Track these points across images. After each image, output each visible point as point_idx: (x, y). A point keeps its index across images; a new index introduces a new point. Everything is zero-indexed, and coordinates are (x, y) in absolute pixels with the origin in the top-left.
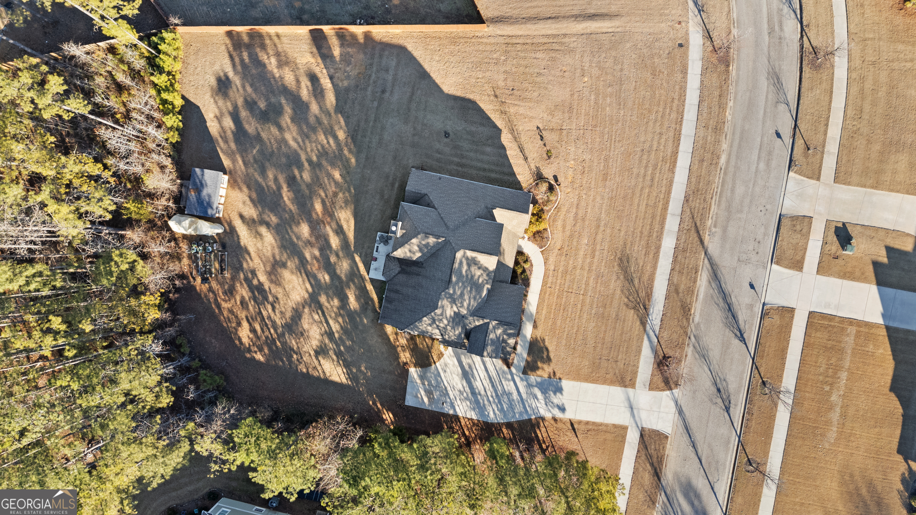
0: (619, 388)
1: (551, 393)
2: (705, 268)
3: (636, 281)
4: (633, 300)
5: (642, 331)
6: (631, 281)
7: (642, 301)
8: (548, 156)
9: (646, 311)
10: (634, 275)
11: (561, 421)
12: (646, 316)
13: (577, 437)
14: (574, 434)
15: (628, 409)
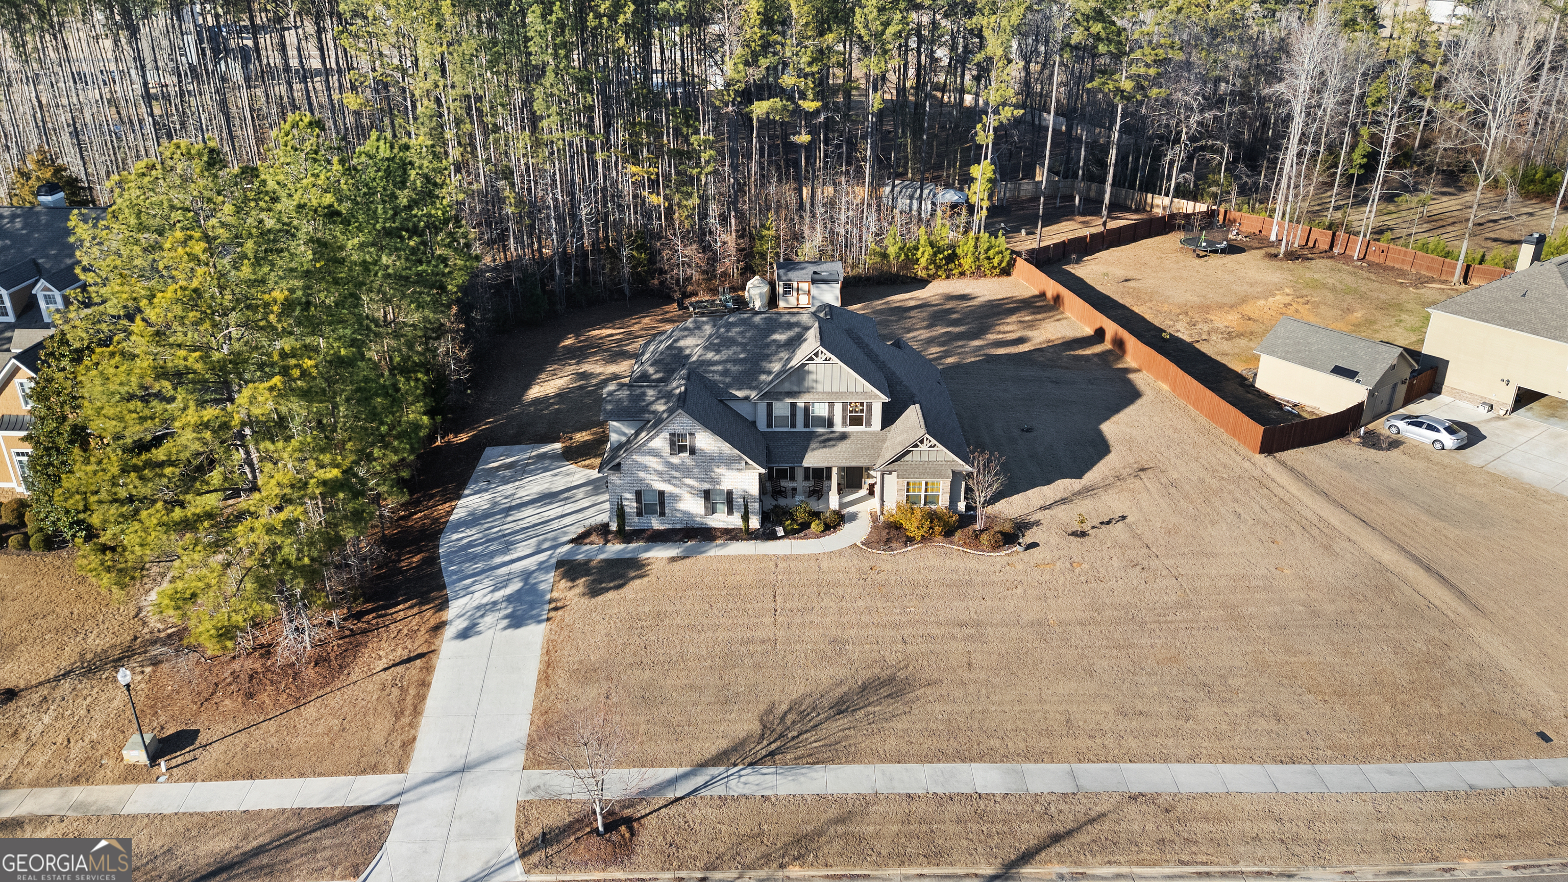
0: (526, 732)
1: (509, 610)
3: (844, 721)
4: (789, 720)
5: (698, 759)
6: (841, 707)
7: (792, 743)
8: (1074, 534)
9: (765, 756)
10: (860, 714)
11: (435, 636)
12: (749, 760)
13: (385, 669)
14: (398, 660)
15: (460, 763)
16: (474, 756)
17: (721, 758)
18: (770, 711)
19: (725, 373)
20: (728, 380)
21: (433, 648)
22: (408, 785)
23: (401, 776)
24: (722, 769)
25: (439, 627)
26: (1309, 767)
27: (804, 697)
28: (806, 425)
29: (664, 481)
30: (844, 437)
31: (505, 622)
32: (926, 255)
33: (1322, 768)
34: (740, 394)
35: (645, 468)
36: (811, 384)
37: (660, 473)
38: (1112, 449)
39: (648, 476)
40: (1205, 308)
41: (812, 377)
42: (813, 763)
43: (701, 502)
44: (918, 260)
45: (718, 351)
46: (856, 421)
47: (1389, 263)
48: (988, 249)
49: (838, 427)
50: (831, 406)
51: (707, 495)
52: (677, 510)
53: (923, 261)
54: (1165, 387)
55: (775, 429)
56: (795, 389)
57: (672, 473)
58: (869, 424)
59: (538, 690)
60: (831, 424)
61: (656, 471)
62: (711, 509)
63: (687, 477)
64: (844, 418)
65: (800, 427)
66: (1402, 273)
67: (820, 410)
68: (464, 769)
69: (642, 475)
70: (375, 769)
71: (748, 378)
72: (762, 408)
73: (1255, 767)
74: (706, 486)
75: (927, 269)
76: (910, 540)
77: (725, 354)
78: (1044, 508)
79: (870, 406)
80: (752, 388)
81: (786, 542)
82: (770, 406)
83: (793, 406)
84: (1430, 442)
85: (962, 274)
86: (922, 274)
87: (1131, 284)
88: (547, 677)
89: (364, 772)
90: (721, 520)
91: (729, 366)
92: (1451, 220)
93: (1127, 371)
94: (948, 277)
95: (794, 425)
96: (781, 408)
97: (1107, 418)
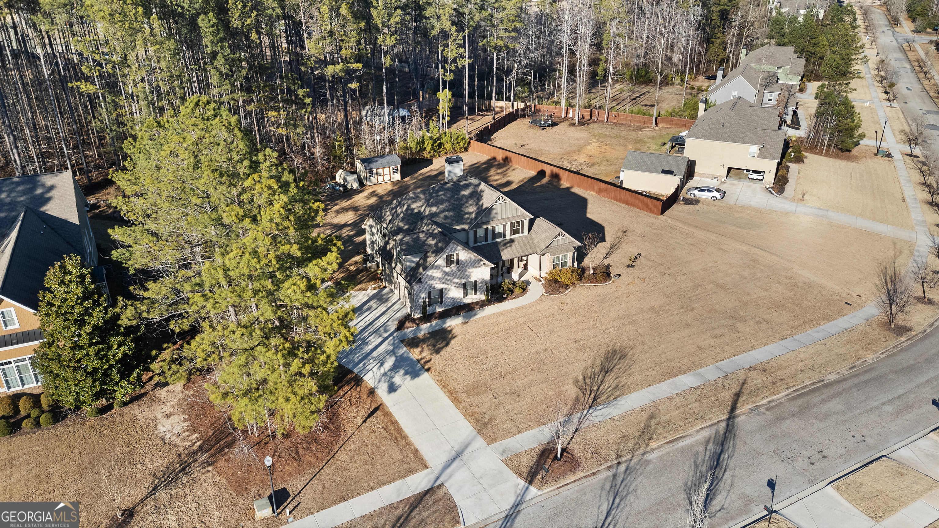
0: (471, 428)
2: (714, 427)
3: (611, 377)
4: (588, 381)
5: (565, 412)
6: (606, 371)
7: (599, 393)
8: (629, 266)
9: (593, 402)
10: (615, 370)
11: (374, 396)
12: (587, 406)
13: (364, 421)
14: (366, 415)
15: (453, 453)
16: (457, 447)
17: (574, 409)
18: (576, 381)
19: (446, 217)
20: (449, 221)
21: (379, 403)
22: (437, 472)
23: (429, 469)
24: (579, 414)
25: (372, 392)
26: (791, 338)
27: (586, 369)
28: (493, 239)
29: (443, 283)
30: (512, 241)
32: (429, 145)
33: (797, 337)
34: (458, 227)
35: (432, 278)
36: (495, 215)
37: (440, 279)
38: (603, 224)
39: (435, 282)
40: (569, 154)
42: (617, 397)
43: (461, 290)
44: (425, 148)
45: (436, 207)
46: (516, 232)
47: (620, 122)
49: (509, 237)
50: (505, 226)
51: (464, 286)
52: (448, 298)
53: (428, 148)
54: (594, 193)
55: (478, 244)
56: (488, 220)
57: (448, 277)
58: (522, 232)
59: (458, 407)
60: (505, 235)
61: (438, 278)
62: (465, 294)
63: (455, 278)
64: (511, 231)
65: (490, 241)
66: (629, 126)
67: (499, 229)
68: (458, 455)
69: (431, 282)
70: (412, 471)
71: (459, 218)
72: (471, 234)
73: (775, 344)
74: (464, 281)
75: (430, 153)
76: (566, 287)
77: (442, 207)
78: (606, 257)
79: (523, 222)
80: (463, 224)
81: (509, 301)
82: (475, 232)
83: (487, 229)
84: (710, 198)
86: (426, 155)
87: (525, 147)
88: (455, 398)
89: (407, 475)
90: (472, 298)
91: (446, 213)
92: (622, 99)
93: (568, 189)
95: (487, 240)
96: (481, 233)
97: (586, 212)
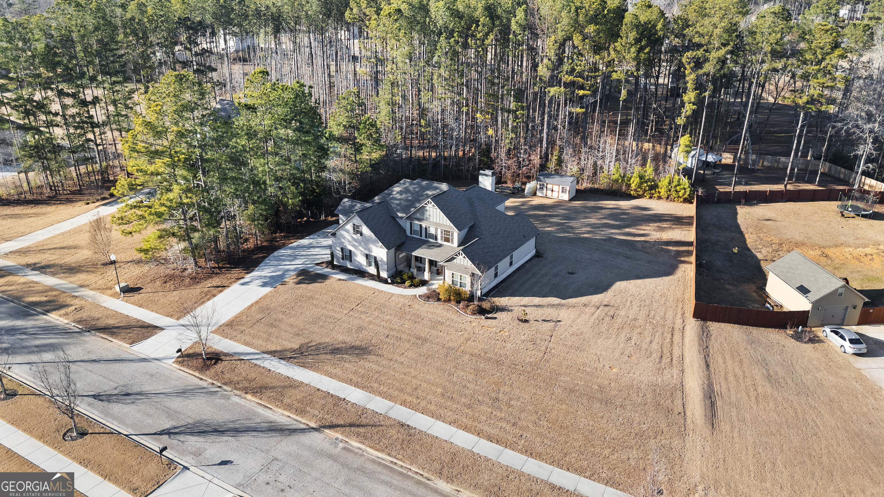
1: (267, 280)
2: (295, 422)
4: (311, 348)
5: (264, 349)
6: (335, 351)
7: (302, 357)
8: (521, 321)
9: (289, 358)
10: (338, 356)
11: (235, 282)
12: (281, 357)
13: (209, 287)
14: (215, 286)
17: (273, 353)
18: (308, 343)
19: (398, 205)
20: (399, 208)
21: (230, 285)
22: (175, 324)
23: (176, 321)
24: (269, 356)
25: (239, 279)
27: (326, 343)
28: (426, 237)
29: (351, 246)
30: (440, 246)
31: (261, 284)
32: (635, 183)
34: (400, 215)
36: (428, 217)
37: (349, 242)
39: (346, 242)
41: (428, 213)
42: (301, 366)
43: (365, 259)
44: (630, 184)
45: (401, 194)
46: (447, 240)
48: (676, 186)
49: (439, 241)
51: (367, 256)
52: (356, 261)
53: (634, 186)
55: (413, 235)
56: (421, 217)
57: (354, 242)
58: (452, 243)
60: (436, 239)
61: (348, 240)
62: (369, 264)
63: (359, 246)
64: (442, 237)
65: (423, 238)
67: (432, 231)
69: (343, 240)
70: (171, 316)
71: (405, 209)
74: (367, 252)
75: (637, 190)
76: (439, 300)
77: (404, 196)
79: (452, 234)
81: (391, 286)
82: (411, 223)
83: (421, 226)
85: (659, 198)
86: (633, 193)
87: (767, 222)
89: (168, 316)
90: (372, 270)
91: (402, 202)
94: (651, 198)
95: (421, 236)
96: (416, 226)
